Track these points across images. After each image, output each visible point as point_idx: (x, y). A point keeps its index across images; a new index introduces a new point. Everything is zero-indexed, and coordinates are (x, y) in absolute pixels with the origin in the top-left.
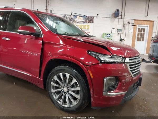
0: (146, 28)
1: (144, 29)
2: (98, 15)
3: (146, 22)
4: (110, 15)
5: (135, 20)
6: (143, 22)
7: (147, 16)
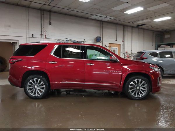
0: (116, 49)
1: (115, 50)
2: (84, 40)
3: (115, 45)
4: (93, 40)
5: (109, 44)
6: (114, 45)
7: (116, 40)
